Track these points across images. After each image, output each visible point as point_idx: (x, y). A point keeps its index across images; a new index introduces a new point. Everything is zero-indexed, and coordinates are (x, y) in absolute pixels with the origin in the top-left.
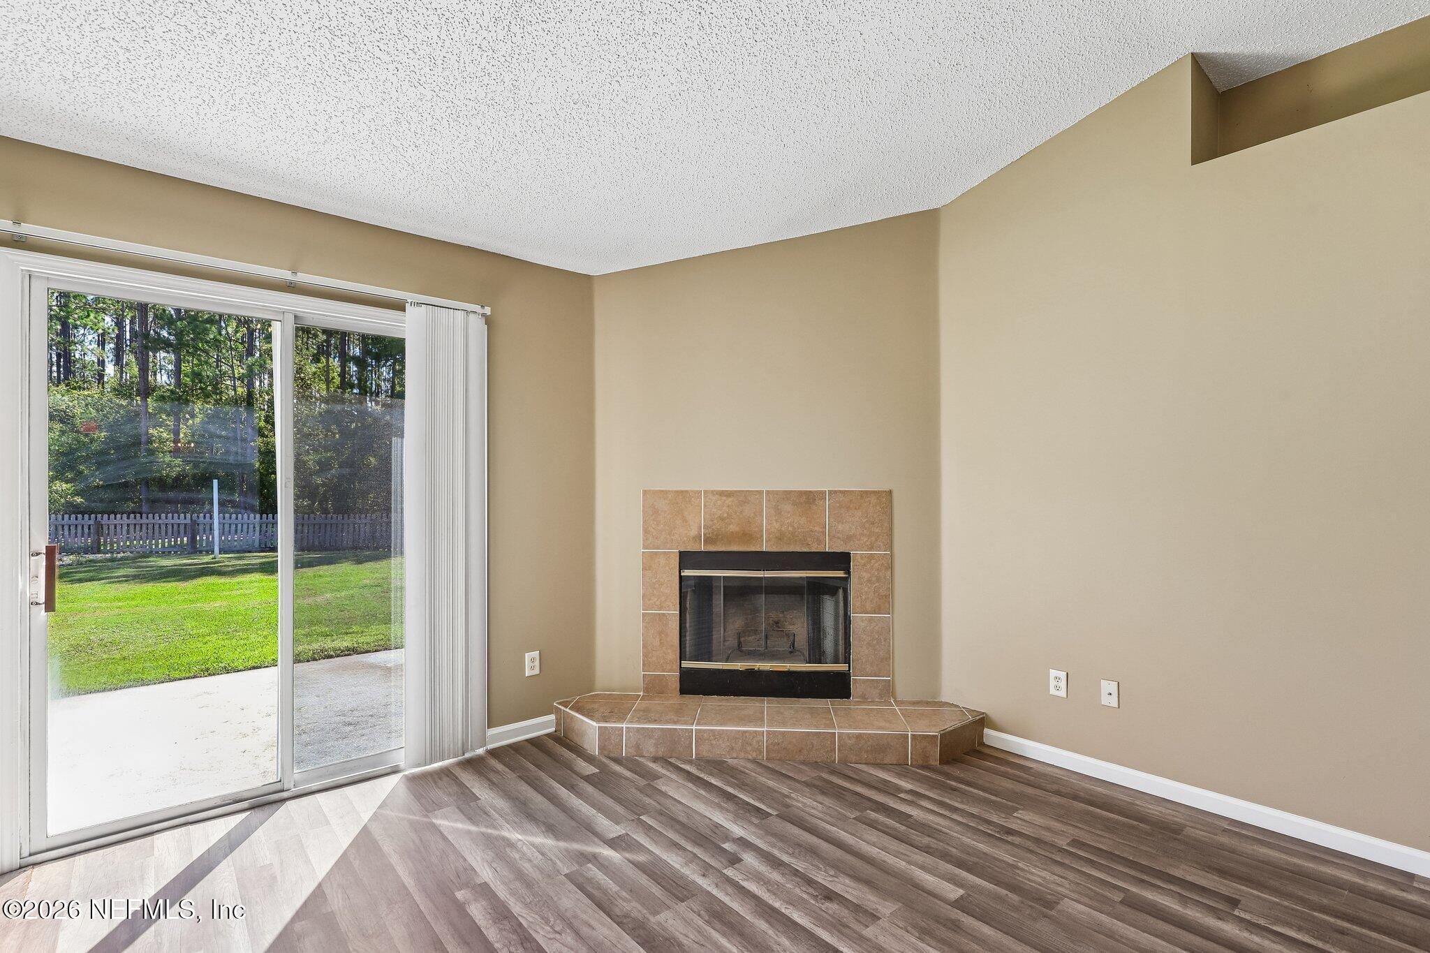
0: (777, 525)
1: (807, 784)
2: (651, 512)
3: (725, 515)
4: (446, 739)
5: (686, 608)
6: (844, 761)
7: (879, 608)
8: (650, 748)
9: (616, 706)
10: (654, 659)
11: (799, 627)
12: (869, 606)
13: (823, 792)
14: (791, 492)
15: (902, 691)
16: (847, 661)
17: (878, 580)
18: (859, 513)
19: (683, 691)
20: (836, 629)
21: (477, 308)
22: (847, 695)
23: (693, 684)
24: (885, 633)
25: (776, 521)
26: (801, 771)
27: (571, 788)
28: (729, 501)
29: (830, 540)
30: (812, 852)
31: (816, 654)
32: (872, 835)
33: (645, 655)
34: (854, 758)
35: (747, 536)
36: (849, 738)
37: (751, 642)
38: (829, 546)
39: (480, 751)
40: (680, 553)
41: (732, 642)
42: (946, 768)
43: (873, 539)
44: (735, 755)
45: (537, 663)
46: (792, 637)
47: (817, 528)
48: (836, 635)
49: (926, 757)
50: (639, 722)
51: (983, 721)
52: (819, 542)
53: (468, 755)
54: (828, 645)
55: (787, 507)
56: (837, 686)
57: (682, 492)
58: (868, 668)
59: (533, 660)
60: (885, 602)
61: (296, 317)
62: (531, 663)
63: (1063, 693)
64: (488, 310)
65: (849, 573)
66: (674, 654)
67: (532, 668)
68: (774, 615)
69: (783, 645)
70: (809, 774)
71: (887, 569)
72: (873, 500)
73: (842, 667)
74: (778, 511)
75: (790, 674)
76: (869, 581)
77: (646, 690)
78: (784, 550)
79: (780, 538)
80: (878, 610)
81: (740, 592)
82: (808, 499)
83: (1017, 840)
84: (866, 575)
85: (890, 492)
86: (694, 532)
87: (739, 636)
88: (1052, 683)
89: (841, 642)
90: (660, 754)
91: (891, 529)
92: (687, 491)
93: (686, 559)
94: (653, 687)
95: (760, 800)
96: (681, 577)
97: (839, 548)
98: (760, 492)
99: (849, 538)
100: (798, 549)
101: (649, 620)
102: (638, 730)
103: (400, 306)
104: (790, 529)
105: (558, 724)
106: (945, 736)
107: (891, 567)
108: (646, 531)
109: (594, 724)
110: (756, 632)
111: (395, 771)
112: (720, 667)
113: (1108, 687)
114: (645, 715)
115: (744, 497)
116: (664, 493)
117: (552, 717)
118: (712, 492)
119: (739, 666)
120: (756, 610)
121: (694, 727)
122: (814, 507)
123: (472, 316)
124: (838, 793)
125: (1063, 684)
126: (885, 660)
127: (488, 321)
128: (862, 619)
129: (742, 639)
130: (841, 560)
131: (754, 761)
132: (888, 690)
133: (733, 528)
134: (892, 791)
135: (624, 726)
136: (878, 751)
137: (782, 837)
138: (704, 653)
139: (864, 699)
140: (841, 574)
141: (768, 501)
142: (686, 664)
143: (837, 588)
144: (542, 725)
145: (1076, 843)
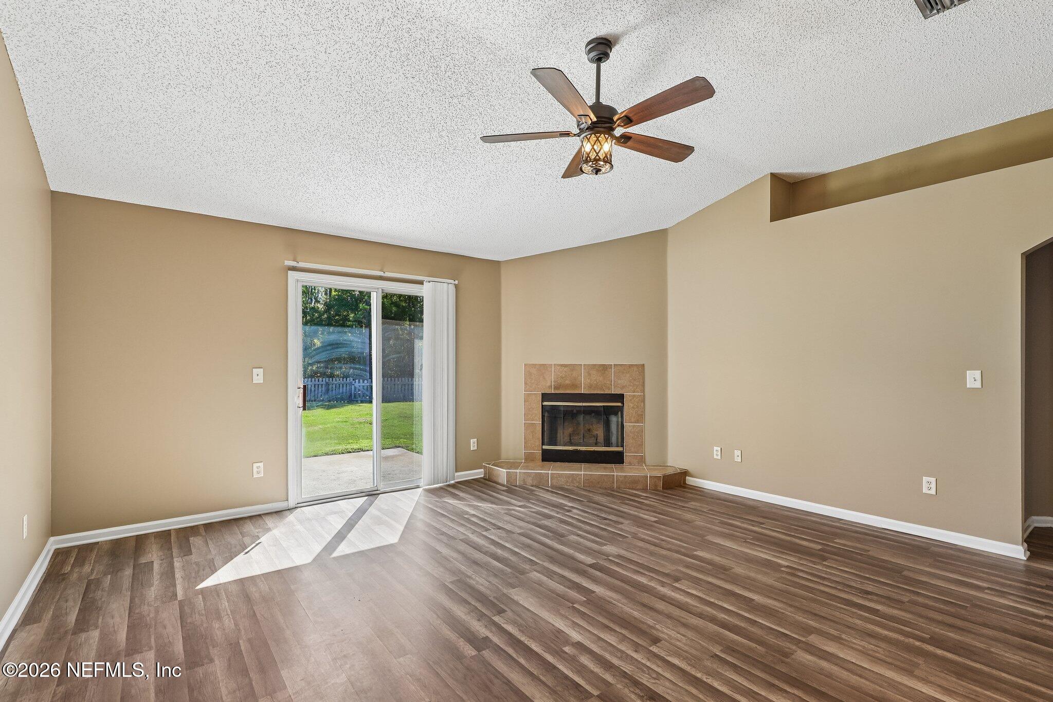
0: (589, 381)
1: (600, 493)
2: (528, 375)
3: (564, 376)
4: (440, 475)
5: (544, 421)
6: (618, 488)
7: (638, 420)
8: (529, 481)
9: (513, 465)
10: (529, 445)
11: (600, 432)
12: (633, 420)
13: (607, 496)
14: (595, 365)
15: (648, 460)
16: (622, 446)
17: (637, 407)
18: (628, 375)
19: (543, 460)
20: (618, 432)
21: (452, 281)
22: (623, 463)
23: (548, 457)
24: (641, 432)
25: (589, 379)
26: (598, 490)
27: (498, 493)
28: (566, 369)
29: (614, 388)
30: (601, 510)
31: (608, 443)
32: (627, 507)
33: (525, 443)
34: (623, 486)
35: (574, 386)
36: (621, 477)
37: (576, 439)
38: (614, 391)
39: (452, 482)
40: (542, 394)
41: (567, 439)
42: (665, 491)
43: (635, 388)
44: (568, 485)
45: (476, 444)
46: (596, 437)
47: (608, 382)
48: (618, 434)
49: (656, 486)
50: (524, 469)
51: (685, 473)
52: (609, 389)
53: (448, 483)
54: (614, 439)
55: (594, 372)
56: (617, 458)
57: (543, 364)
58: (633, 450)
59: (474, 443)
60: (640, 418)
61: (382, 290)
62: (473, 444)
63: (719, 457)
64: (456, 282)
65: (623, 404)
66: (539, 442)
67: (474, 447)
68: (587, 427)
69: (592, 441)
70: (601, 491)
71: (642, 402)
72: (635, 369)
73: (620, 449)
74: (589, 374)
75: (594, 452)
76: (633, 408)
77: (526, 459)
78: (592, 393)
79: (590, 387)
80: (637, 422)
81: (571, 414)
82: (604, 368)
83: (686, 509)
84: (632, 405)
85: (643, 364)
86: (549, 384)
87: (570, 435)
88: (715, 452)
89: (620, 437)
90: (534, 484)
91: (644, 383)
92: (545, 365)
93: (545, 397)
94: (529, 458)
95: (579, 497)
96: (542, 405)
97: (618, 392)
98: (581, 365)
99: (623, 387)
100: (599, 392)
101: (528, 426)
102: (524, 473)
103: (421, 283)
104: (595, 382)
105: (485, 474)
106: (665, 477)
107: (644, 401)
108: (526, 383)
109: (504, 470)
110: (578, 434)
111: (418, 487)
112: (561, 449)
113: (737, 453)
114: (527, 468)
115: (573, 367)
116: (534, 365)
117: (483, 470)
118: (557, 365)
119: (571, 448)
120: (578, 424)
121: (550, 472)
122: (606, 372)
123: (450, 285)
124: (613, 496)
125: (719, 453)
126: (641, 445)
127: (456, 286)
128: (630, 426)
129: (572, 438)
130: (620, 398)
131: (578, 487)
132: (642, 460)
133: (567, 382)
134: (639, 496)
135: (518, 471)
136: (634, 482)
137: (588, 507)
138: (553, 441)
139: (630, 464)
140: (619, 404)
141: (585, 369)
142: (545, 447)
143: (618, 411)
144: (478, 473)
145: (710, 510)
